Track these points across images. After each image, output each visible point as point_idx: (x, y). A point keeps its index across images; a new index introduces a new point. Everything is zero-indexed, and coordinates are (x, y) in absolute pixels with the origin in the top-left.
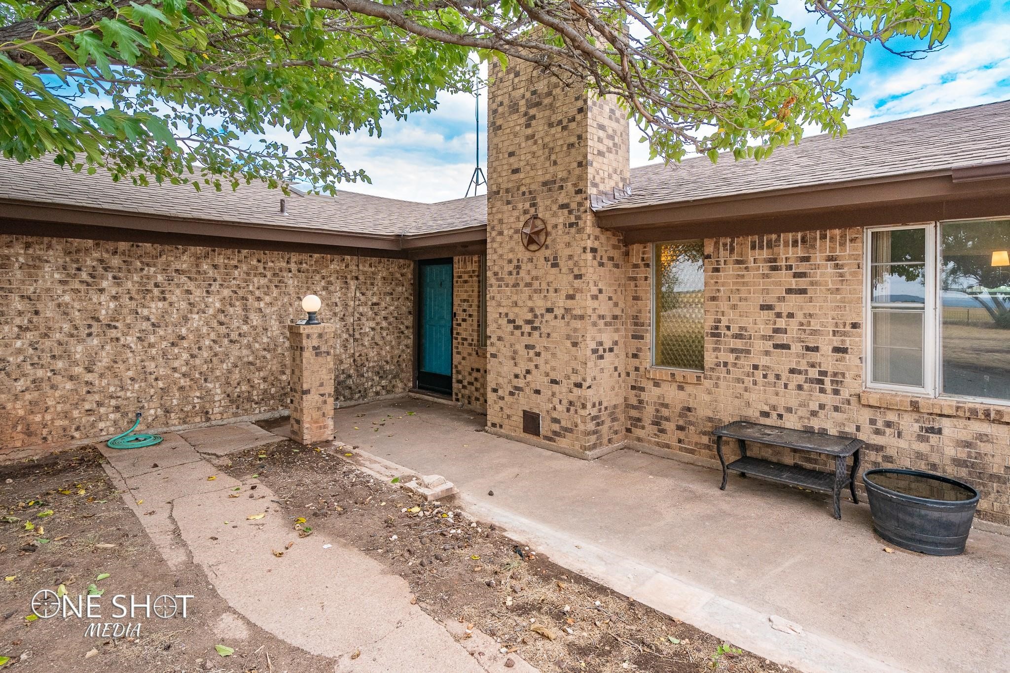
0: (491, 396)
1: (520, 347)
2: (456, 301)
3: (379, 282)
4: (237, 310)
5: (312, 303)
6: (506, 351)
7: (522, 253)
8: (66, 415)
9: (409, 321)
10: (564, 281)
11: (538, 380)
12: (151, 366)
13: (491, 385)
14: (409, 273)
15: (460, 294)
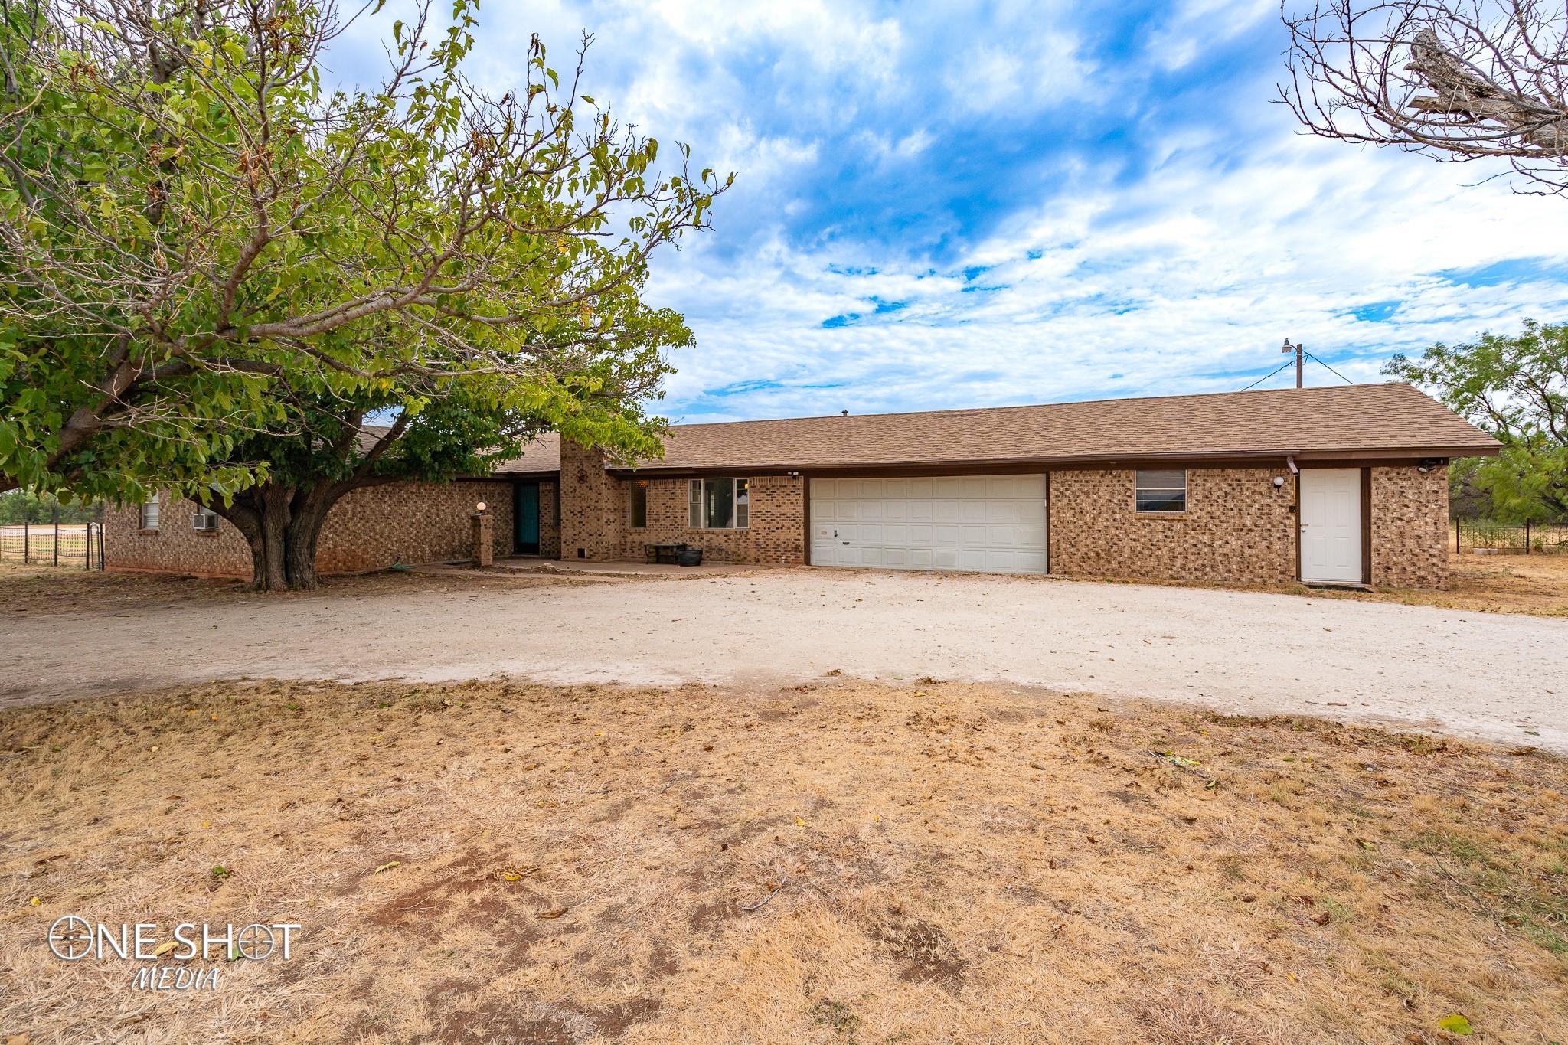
0: (563, 545)
1: (576, 523)
2: (541, 505)
3: (496, 495)
4: (434, 511)
5: (481, 506)
6: (570, 525)
7: (576, 484)
8: (374, 556)
9: (511, 516)
10: (594, 496)
11: (584, 535)
12: (402, 536)
13: (563, 540)
14: (511, 490)
15: (543, 501)
